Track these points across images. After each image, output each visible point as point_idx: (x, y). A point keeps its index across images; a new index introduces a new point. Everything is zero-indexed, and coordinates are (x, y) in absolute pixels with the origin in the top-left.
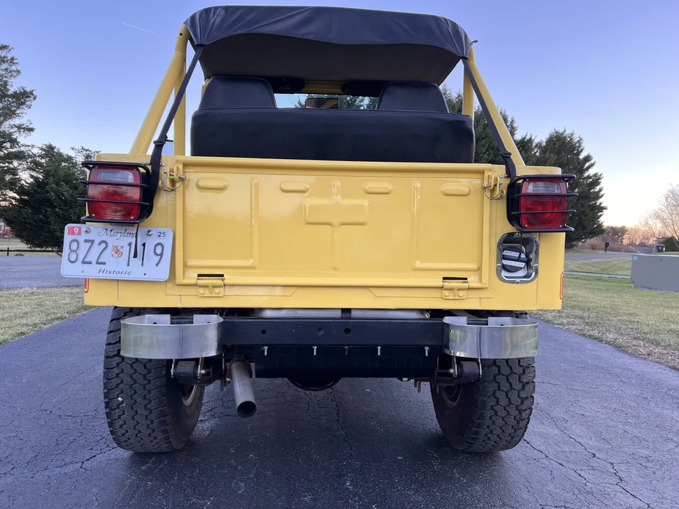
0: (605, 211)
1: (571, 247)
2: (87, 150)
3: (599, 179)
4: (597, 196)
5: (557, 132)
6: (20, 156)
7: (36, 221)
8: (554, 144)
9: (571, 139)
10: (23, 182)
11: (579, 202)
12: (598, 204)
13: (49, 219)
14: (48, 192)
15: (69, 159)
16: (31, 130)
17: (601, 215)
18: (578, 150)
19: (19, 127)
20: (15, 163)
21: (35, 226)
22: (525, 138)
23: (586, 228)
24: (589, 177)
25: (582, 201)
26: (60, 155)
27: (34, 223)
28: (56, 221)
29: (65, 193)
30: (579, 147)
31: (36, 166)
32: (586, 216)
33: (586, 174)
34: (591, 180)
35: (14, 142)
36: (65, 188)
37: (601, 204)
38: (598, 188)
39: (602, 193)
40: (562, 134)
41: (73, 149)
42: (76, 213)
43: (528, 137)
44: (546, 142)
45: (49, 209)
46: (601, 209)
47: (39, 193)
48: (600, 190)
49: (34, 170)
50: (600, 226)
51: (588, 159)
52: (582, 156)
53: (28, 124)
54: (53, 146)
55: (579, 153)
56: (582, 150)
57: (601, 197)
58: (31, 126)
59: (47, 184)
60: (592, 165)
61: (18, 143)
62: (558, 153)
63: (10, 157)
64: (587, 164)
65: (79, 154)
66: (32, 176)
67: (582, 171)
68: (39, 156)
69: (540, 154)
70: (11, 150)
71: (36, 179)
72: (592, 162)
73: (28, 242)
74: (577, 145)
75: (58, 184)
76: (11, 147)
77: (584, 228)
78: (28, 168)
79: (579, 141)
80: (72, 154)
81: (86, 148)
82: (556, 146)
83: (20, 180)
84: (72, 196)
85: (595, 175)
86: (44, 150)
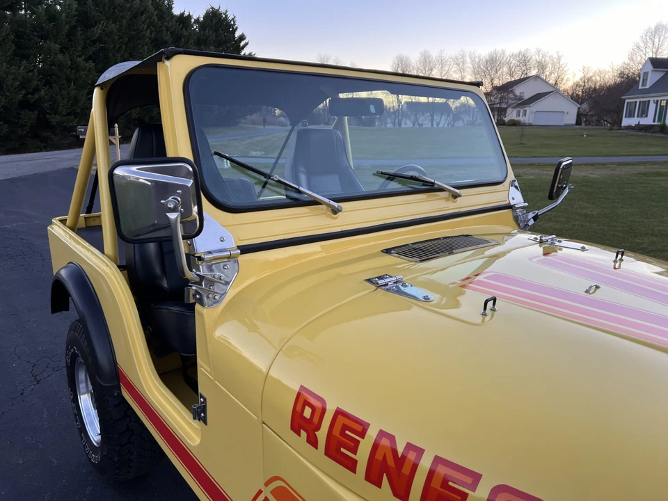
5: (212, 8)
8: (212, 21)
9: (226, 16)
18: (233, 28)
22: (183, 14)
30: (234, 25)
40: (218, 10)
43: (186, 14)
44: (204, 18)
51: (242, 38)
52: (237, 35)
55: (235, 31)
56: (237, 28)
60: (247, 44)
62: (216, 31)
64: (242, 44)
69: (200, 30)
72: (246, 41)
74: (232, 23)
79: (233, 19)
82: (213, 23)
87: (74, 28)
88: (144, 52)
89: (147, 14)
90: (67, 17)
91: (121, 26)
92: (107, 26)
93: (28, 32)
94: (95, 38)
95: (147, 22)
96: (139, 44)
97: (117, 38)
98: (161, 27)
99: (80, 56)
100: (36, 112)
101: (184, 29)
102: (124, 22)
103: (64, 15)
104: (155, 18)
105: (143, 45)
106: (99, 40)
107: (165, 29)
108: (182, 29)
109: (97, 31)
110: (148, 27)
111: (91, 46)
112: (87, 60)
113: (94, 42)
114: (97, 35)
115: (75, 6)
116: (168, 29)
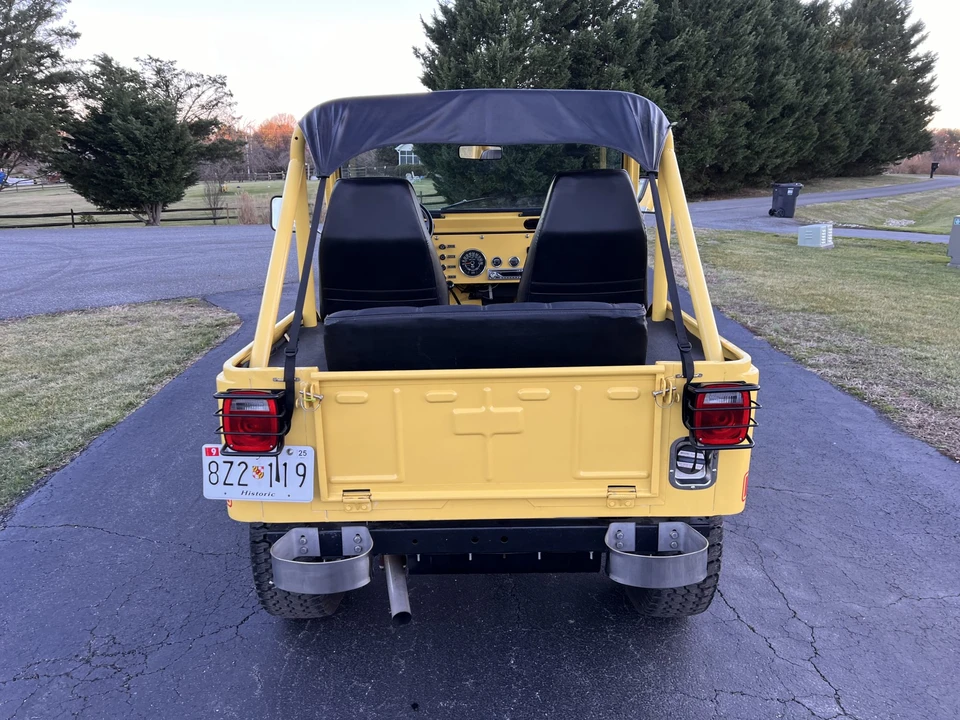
0: (936, 113)
1: (878, 174)
2: (157, 60)
3: (932, 61)
4: (926, 90)
6: (67, 78)
7: (102, 173)
10: (76, 116)
11: (897, 102)
12: (926, 103)
13: (121, 171)
14: (112, 131)
15: (135, 77)
16: (76, 36)
17: (930, 120)
18: (902, 13)
19: (60, 33)
20: (62, 89)
21: (102, 180)
23: (904, 142)
24: (917, 59)
25: (901, 100)
26: (121, 71)
27: (102, 177)
28: (129, 174)
29: (137, 132)
30: (905, 9)
31: (91, 92)
32: (905, 123)
33: (912, 54)
34: (919, 64)
35: (55, 56)
36: (135, 124)
37: (931, 102)
38: (928, 77)
39: (934, 84)
41: (137, 59)
42: (154, 161)
44: (853, 4)
45: (118, 157)
46: (930, 110)
47: (101, 132)
48: (933, 80)
49: (89, 97)
50: (928, 136)
51: (916, 29)
52: (908, 25)
53: (71, 28)
54: (110, 56)
55: (904, 18)
56: (909, 14)
57: (933, 91)
58: (75, 31)
59: (109, 119)
60: (923, 38)
61: (61, 58)
62: (870, 21)
63: (52, 81)
64: (915, 39)
65: (147, 67)
66: (88, 107)
67: (907, 47)
68: (94, 76)
69: (841, 23)
70: (53, 70)
71: (94, 110)
72: (923, 33)
73: (96, 202)
74: (902, 5)
75: (125, 120)
76: (54, 66)
77: (900, 142)
78: (80, 95)
80: (137, 67)
81: (155, 57)
82: (868, 9)
83: (71, 113)
84: (147, 136)
85: (926, 56)
86: (98, 65)
87: (647, 42)
88: (740, 66)
89: (757, 9)
90: (640, 28)
91: (713, 32)
92: (692, 35)
93: (589, 53)
94: (672, 54)
95: (754, 20)
96: (734, 56)
97: (704, 49)
98: (775, 25)
99: (648, 81)
100: (582, 159)
101: (813, 25)
102: (719, 24)
103: (637, 25)
104: (769, 14)
105: (740, 57)
106: (679, 55)
107: (780, 27)
108: (809, 25)
109: (678, 42)
110: (754, 28)
111: (665, 64)
112: (656, 86)
113: (671, 60)
114: (677, 50)
115: (655, 9)
116: (785, 27)
